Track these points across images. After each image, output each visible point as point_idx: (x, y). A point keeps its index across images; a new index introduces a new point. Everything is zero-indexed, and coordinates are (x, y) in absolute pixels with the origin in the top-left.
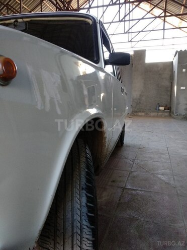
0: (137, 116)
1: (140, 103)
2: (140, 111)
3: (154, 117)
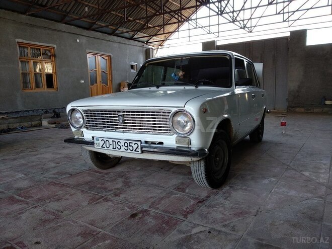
0: (295, 113)
1: (298, 96)
2: (299, 107)
3: (317, 114)
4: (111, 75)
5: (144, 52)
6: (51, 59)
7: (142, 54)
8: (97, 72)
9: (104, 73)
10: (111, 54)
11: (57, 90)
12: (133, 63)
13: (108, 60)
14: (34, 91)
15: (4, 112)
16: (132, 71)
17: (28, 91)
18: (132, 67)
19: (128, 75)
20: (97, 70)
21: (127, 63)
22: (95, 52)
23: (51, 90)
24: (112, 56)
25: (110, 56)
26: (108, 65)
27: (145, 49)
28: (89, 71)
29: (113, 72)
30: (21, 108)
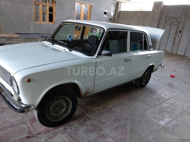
4: (90, 17)
5: (115, 4)
6: (53, 4)
7: (113, 5)
8: (81, 15)
9: (85, 16)
10: (91, 4)
11: (55, 24)
12: (106, 11)
13: (89, 8)
14: (41, 22)
15: (23, 33)
16: (105, 16)
17: (37, 22)
18: (105, 13)
19: (101, 18)
20: (81, 13)
21: (102, 10)
22: (81, 2)
23: (51, 23)
24: (92, 5)
25: (91, 5)
26: (89, 11)
27: (116, 2)
28: (76, 14)
29: (91, 15)
30: (32, 32)
